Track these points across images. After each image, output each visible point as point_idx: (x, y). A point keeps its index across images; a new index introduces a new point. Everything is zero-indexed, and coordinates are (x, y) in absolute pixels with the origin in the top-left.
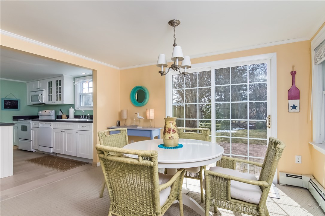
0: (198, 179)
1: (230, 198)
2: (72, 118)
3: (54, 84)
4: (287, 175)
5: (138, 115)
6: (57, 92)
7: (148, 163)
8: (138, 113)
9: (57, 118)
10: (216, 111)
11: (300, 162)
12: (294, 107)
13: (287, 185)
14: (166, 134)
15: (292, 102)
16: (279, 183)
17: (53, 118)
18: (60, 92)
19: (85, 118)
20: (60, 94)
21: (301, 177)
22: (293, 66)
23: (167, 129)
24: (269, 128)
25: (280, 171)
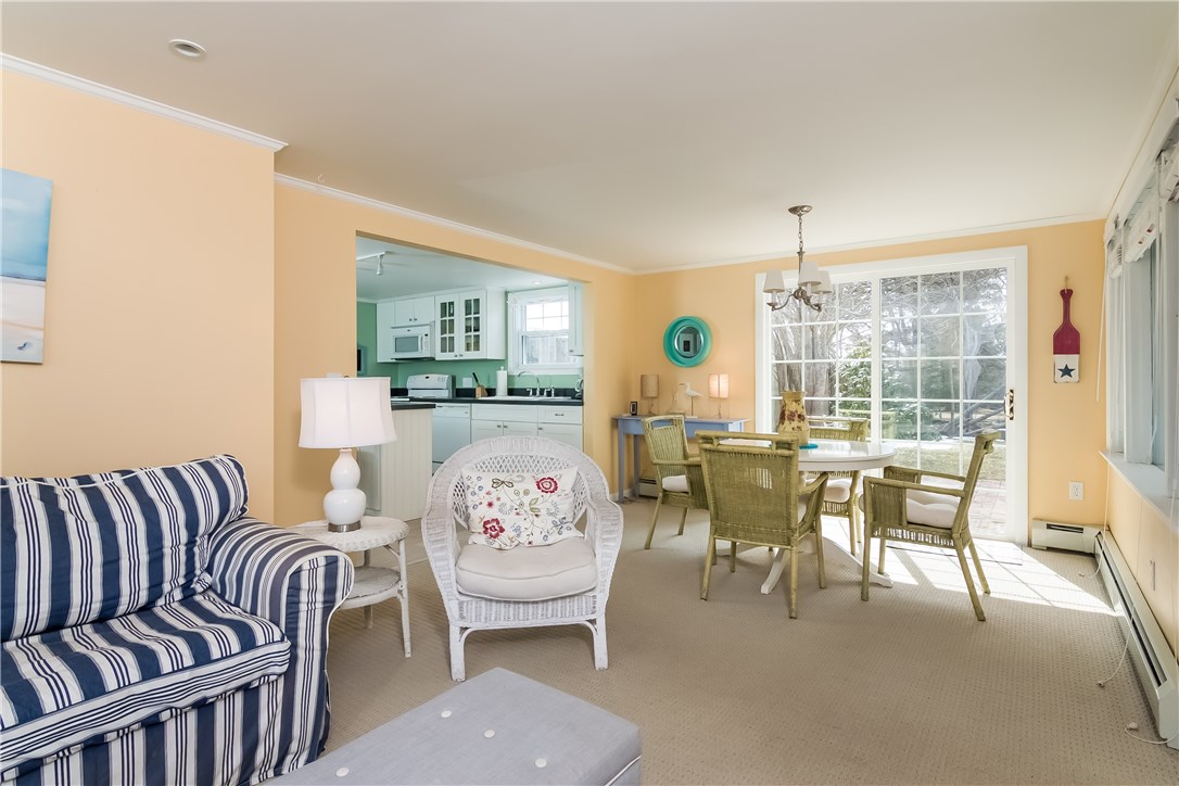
0: (845, 516)
1: (905, 523)
2: (501, 394)
3: (459, 311)
4: (1049, 527)
5: (689, 388)
6: (468, 329)
7: (786, 452)
8: (688, 384)
9: (458, 395)
10: (883, 379)
11: (1080, 497)
12: (1067, 371)
13: (1049, 549)
14: (787, 422)
15: (1064, 360)
16: (1030, 545)
17: (445, 394)
18: (477, 330)
19: (541, 393)
20: (477, 333)
21: (1080, 530)
22: (1067, 278)
23: (787, 413)
24: (1012, 419)
25: (1034, 519)
